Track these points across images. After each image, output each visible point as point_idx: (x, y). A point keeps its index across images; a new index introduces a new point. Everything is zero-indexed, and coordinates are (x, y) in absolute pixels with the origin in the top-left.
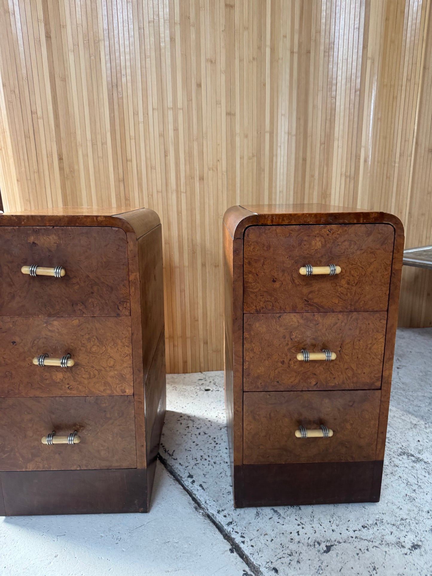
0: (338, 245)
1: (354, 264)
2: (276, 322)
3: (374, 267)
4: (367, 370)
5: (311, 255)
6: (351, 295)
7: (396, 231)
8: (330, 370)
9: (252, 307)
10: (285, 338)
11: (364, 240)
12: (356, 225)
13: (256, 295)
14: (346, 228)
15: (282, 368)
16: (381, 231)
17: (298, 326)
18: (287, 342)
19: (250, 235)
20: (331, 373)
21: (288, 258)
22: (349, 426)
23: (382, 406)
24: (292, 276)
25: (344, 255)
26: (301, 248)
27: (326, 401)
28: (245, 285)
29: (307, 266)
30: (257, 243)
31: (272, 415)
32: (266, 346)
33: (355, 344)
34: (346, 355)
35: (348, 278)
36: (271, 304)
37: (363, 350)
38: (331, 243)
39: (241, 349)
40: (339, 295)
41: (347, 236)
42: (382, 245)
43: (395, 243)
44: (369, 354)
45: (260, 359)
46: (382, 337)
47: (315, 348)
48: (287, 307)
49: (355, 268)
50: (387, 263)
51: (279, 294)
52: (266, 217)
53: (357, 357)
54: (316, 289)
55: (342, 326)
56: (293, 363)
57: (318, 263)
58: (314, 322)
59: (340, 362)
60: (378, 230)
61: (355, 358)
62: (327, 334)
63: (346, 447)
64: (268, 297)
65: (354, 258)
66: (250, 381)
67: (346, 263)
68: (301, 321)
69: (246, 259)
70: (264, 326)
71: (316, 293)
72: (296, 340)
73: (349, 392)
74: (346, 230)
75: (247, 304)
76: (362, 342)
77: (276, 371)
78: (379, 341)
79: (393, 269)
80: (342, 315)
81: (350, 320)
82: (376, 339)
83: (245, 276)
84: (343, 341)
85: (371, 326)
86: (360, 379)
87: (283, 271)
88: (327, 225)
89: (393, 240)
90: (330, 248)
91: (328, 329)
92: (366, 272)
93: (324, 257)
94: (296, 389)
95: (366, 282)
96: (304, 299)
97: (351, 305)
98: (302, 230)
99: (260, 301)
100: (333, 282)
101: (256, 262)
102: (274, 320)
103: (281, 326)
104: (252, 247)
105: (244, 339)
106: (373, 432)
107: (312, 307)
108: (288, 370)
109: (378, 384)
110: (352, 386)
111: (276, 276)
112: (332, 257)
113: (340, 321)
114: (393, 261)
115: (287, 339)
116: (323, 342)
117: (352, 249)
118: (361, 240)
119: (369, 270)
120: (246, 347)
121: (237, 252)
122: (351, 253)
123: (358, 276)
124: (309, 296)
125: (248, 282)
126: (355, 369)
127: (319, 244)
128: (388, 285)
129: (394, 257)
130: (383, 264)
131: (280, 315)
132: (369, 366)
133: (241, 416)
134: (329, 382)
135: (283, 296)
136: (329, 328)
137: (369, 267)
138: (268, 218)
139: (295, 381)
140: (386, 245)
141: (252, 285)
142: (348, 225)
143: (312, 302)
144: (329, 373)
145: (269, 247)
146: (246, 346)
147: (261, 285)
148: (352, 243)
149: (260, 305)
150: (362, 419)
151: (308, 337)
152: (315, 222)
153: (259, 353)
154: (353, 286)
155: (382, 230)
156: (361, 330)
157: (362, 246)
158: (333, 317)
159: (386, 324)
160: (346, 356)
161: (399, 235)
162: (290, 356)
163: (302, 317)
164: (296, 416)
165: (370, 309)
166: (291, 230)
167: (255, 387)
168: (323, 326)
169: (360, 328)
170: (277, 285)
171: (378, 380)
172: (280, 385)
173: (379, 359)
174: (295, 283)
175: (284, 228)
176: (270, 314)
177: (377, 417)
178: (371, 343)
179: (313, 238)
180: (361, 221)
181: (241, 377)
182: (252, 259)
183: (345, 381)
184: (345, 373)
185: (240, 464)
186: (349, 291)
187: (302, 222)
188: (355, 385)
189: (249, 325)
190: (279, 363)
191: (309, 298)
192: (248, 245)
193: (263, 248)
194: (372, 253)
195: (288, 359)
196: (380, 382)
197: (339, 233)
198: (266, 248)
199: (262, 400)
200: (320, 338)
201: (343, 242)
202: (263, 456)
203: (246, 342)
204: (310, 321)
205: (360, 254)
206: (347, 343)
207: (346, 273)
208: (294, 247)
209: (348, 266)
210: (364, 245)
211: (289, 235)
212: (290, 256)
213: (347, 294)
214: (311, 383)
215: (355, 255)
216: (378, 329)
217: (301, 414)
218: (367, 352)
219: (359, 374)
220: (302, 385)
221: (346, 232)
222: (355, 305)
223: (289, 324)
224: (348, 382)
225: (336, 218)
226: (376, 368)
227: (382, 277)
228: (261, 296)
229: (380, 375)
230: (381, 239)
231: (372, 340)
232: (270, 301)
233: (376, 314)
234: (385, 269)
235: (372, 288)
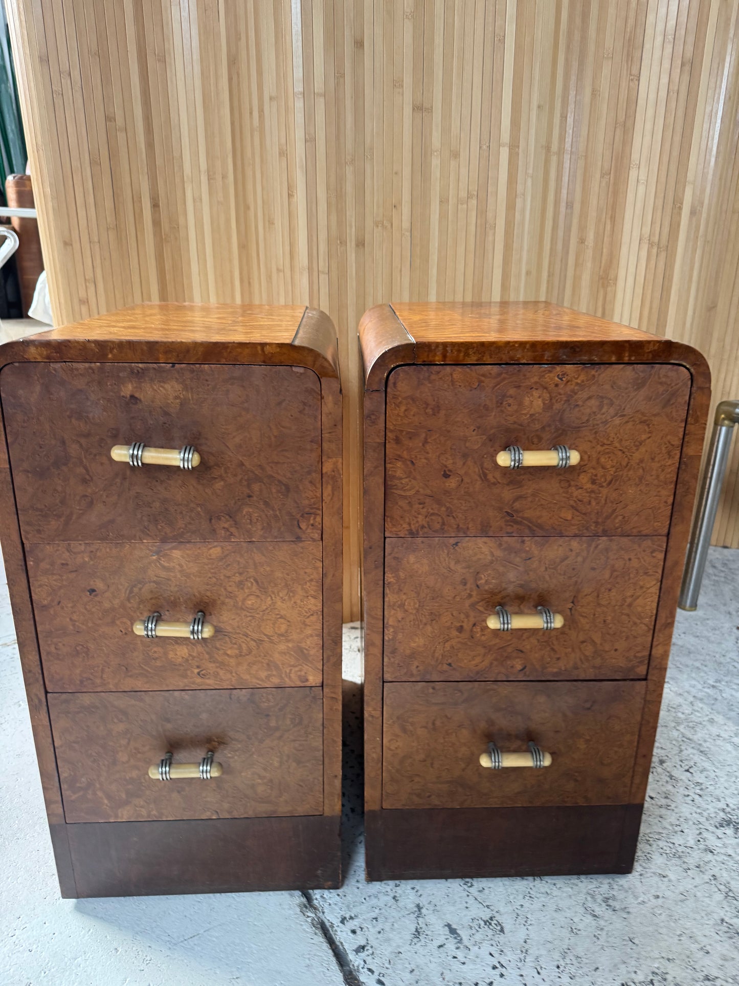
0: (577, 405)
1: (607, 445)
2: (448, 554)
3: (647, 451)
4: (621, 645)
6: (598, 503)
7: (695, 378)
8: (550, 643)
9: (402, 525)
10: (465, 584)
11: (629, 396)
12: (615, 366)
13: (410, 502)
14: (593, 372)
15: (459, 639)
16: (664, 380)
17: (492, 562)
18: (468, 592)
19: (399, 384)
20: (553, 649)
21: (474, 430)
22: (582, 745)
23: (646, 710)
24: (482, 465)
25: (586, 426)
26: (502, 411)
27: (542, 699)
28: (389, 483)
29: (512, 448)
30: (413, 400)
31: (438, 723)
32: (428, 598)
33: (601, 595)
34: (582, 616)
35: (593, 471)
36: (440, 520)
37: (617, 607)
38: (563, 402)
39: (380, 604)
40: (574, 504)
41: (594, 388)
42: (664, 407)
43: (692, 403)
44: (628, 615)
45: (417, 622)
46: (654, 585)
47: (522, 603)
48: (470, 526)
49: (608, 453)
50: (673, 443)
51: (456, 501)
52: (433, 348)
53: (605, 621)
54: (529, 491)
55: (576, 562)
56: (479, 630)
57: (535, 440)
58: (524, 555)
59: (570, 629)
60: (659, 378)
61: (600, 623)
62: (547, 578)
63: (576, 780)
64: (435, 506)
65: (608, 431)
66: (396, 662)
67: (590, 443)
68: (498, 553)
69: (391, 431)
70: (425, 561)
71: (530, 499)
72: (486, 588)
73: (585, 684)
74: (594, 376)
75: (392, 518)
76: (614, 594)
77: (446, 645)
78: (649, 591)
79: (684, 455)
80: (578, 543)
81: (593, 552)
82: (641, 587)
83: (388, 466)
84: (578, 591)
85: (635, 563)
86: (608, 661)
87: (465, 456)
88: (555, 366)
89: (687, 398)
90: (559, 411)
91: (550, 568)
92: (629, 458)
93: (547, 429)
94: (486, 678)
95: (629, 479)
96: (504, 511)
97: (597, 523)
98: (504, 375)
99: (419, 514)
100: (563, 479)
101: (410, 438)
102: (446, 551)
103: (457, 562)
104: (403, 408)
105: (386, 586)
106: (627, 755)
107: (518, 526)
108: (469, 643)
109: (642, 670)
110: (591, 674)
111: (450, 467)
112: (564, 430)
113: (574, 553)
114: (686, 440)
115: (468, 586)
116: (538, 593)
117: (604, 414)
118: (623, 396)
119: (637, 456)
120: (389, 601)
121: (373, 417)
122: (602, 423)
123: (613, 467)
124: (515, 505)
125: (394, 477)
126: (598, 641)
127: (538, 404)
128: (673, 486)
129: (687, 432)
130: (666, 444)
131: (456, 541)
132: (627, 637)
133: (379, 727)
134: (548, 665)
135: (464, 505)
136: (551, 566)
137: (637, 450)
138: (435, 350)
139: (483, 663)
140: (674, 406)
141: (402, 483)
142: (597, 366)
143: (521, 517)
144: (548, 649)
145: (437, 409)
146: (390, 598)
147: (421, 484)
148: (606, 401)
149: (417, 522)
150: (608, 732)
151: (510, 582)
152: (531, 360)
153: (414, 612)
154: (602, 487)
155: (666, 376)
156: (613, 570)
157: (624, 409)
158: (561, 546)
159: (663, 561)
160: (582, 619)
161: (701, 389)
162: (475, 617)
163: (500, 545)
164: (483, 725)
165: (635, 532)
166: (483, 375)
167: (405, 674)
168: (540, 562)
169: (613, 566)
170: (452, 483)
171: (641, 662)
172: (454, 669)
173: (644, 624)
174: (487, 480)
175: (468, 370)
176: (437, 539)
177: (637, 729)
178: (633, 596)
179: (527, 392)
180: (626, 359)
181: (380, 656)
182: (402, 431)
183: (579, 663)
184: (580, 649)
185: (376, 807)
186: (593, 495)
187: (505, 358)
188: (597, 672)
189: (395, 558)
190: (452, 630)
191: (515, 508)
192: (394, 403)
193: (425, 411)
194: (644, 422)
195: (471, 623)
196: (645, 667)
197: (579, 382)
198: (430, 410)
199: (418, 697)
200: (533, 585)
201: (586, 400)
202: (419, 795)
203: (390, 590)
204: (515, 552)
205: (621, 424)
206: (586, 595)
207: (589, 460)
208: (487, 409)
209: (594, 447)
210: (628, 406)
211: (478, 385)
212: (479, 428)
213: (590, 501)
214: (512, 667)
215: (609, 427)
216: (648, 569)
217: (491, 722)
218: (623, 612)
219: (607, 652)
220: (496, 671)
221: (594, 379)
222: (605, 522)
223: (474, 559)
224: (584, 666)
225: (575, 351)
226: (639, 640)
227: (660, 470)
228: (420, 504)
229: (646, 653)
230: (662, 394)
231: (635, 590)
232: (437, 515)
233: (644, 540)
234: (669, 454)
235: (640, 490)
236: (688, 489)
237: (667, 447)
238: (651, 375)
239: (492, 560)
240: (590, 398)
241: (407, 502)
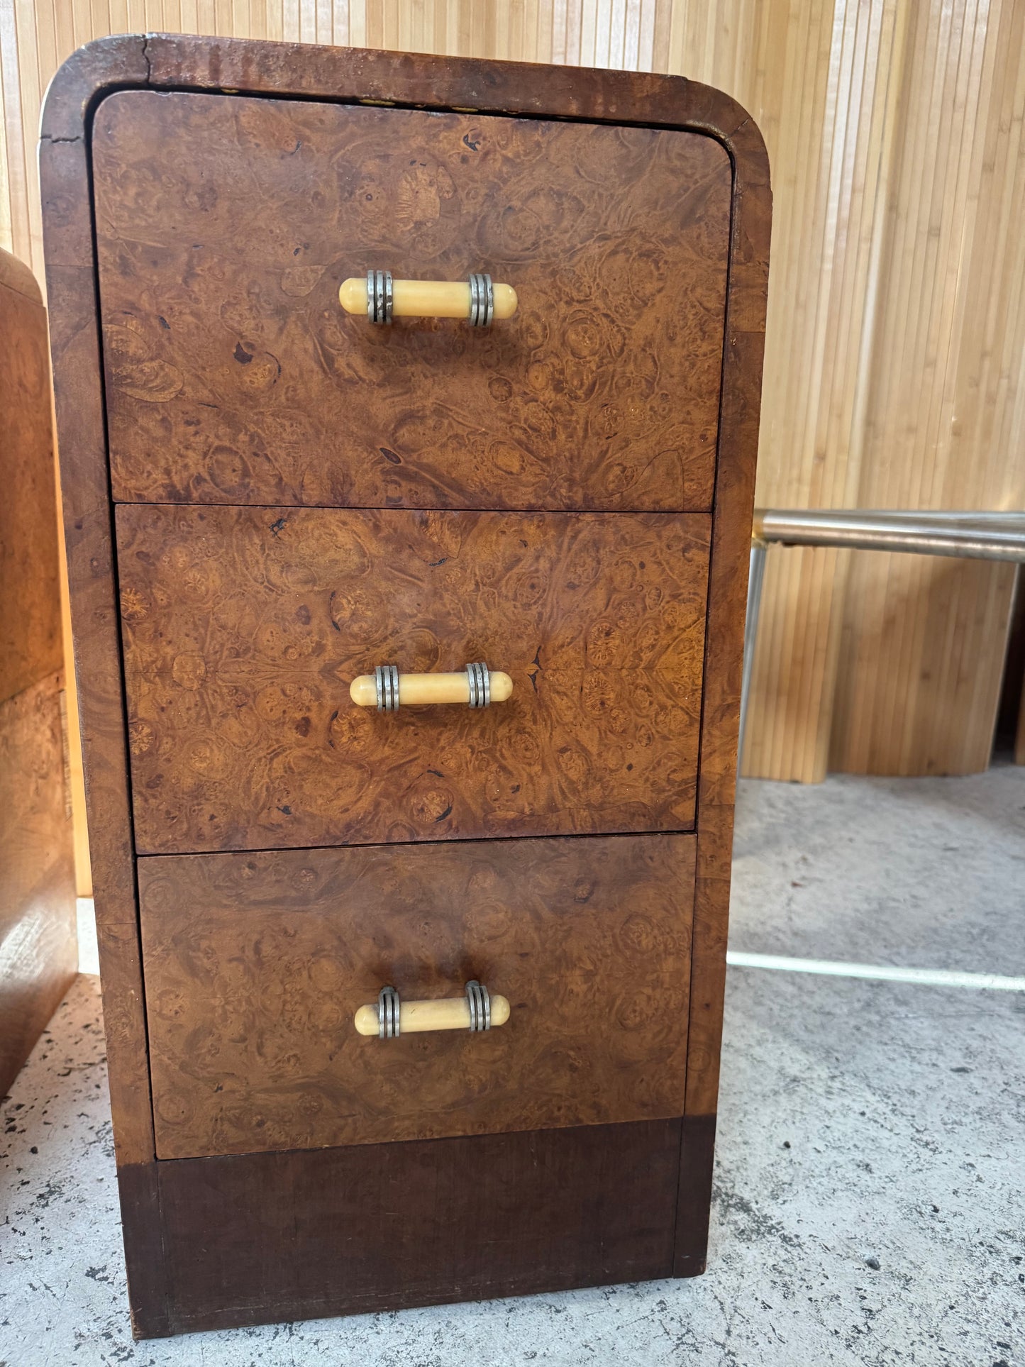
0: (510, 208)
1: (579, 302)
2: (263, 546)
3: (658, 321)
4: (639, 755)
5: (397, 246)
6: (570, 436)
7: (738, 164)
8: (498, 755)
9: (149, 474)
10: (308, 620)
11: (612, 195)
12: (577, 126)
13: (164, 420)
14: (537, 137)
16: (677, 163)
17: (362, 568)
18: (316, 638)
19: (119, 132)
20: (503, 768)
21: (297, 250)
22: (577, 983)
23: (701, 900)
24: (321, 333)
25: (534, 257)
26: (355, 211)
27: (487, 881)
28: (111, 369)
30: (153, 170)
31: (267, 949)
32: (226, 653)
33: (591, 646)
34: (558, 692)
35: (556, 361)
36: (237, 463)
37: (624, 672)
38: (480, 199)
39: (111, 666)
40: (523, 437)
41: (541, 171)
42: (684, 224)
43: (736, 217)
44: (649, 690)
45: (204, 712)
46: (695, 622)
48: (306, 481)
49: (582, 321)
50: (707, 304)
51: (269, 420)
52: (188, 50)
53: (603, 703)
54: (429, 402)
55: (537, 571)
56: (345, 727)
58: (428, 553)
59: (535, 722)
60: (669, 160)
61: (593, 707)
62: (480, 603)
63: (573, 1068)
64: (222, 430)
66: (164, 807)
67: (546, 293)
68: (374, 547)
69: (109, 243)
70: (212, 564)
71: (431, 422)
72: (355, 628)
73: (573, 843)
74: (538, 144)
75: (127, 457)
76: (617, 642)
77: (275, 765)
78: (684, 636)
79: (730, 331)
80: (538, 527)
81: (569, 550)
82: (670, 628)
83: (106, 327)
84: (546, 637)
85: (653, 574)
86: (615, 792)
87: (281, 312)
88: (458, 116)
89: (727, 207)
90: (475, 221)
91: (484, 585)
92: (623, 335)
93: (454, 258)
94: (366, 837)
95: (629, 382)
96: (379, 447)
97: (571, 482)
98: (351, 127)
99: (187, 448)
100: (495, 376)
101: (155, 263)
102: (257, 540)
103: (286, 567)
104: (133, 191)
105: (123, 621)
106: (672, 1006)
107: (413, 486)
108: (328, 760)
109: (685, 810)
111: (251, 336)
113: (531, 551)
114: (732, 298)
115: (315, 624)
117: (566, 232)
118: (600, 195)
119: (639, 331)
120: (135, 662)
121: (62, 205)
122: (565, 251)
123: (593, 353)
124: (399, 434)
125: (121, 357)
126: (594, 750)
127: (429, 200)
128: (714, 401)
129: (732, 282)
130: (695, 306)
131: (278, 516)
132: (649, 738)
133: (133, 964)
134: (496, 805)
135: (289, 430)
136: (486, 580)
137: (639, 316)
138: (192, 53)
139: (360, 804)
140: (702, 225)
141: (142, 371)
142: (543, 124)
143: (413, 463)
144: (494, 767)
146: (137, 651)
147: (187, 376)
148: (566, 205)
149: (186, 466)
150: (628, 953)
151: (405, 616)
152: (407, 97)
153: (195, 687)
154: (576, 398)
155: (681, 157)
156: (612, 591)
157: (606, 224)
158: (504, 532)
159: (707, 568)
160: (557, 699)
161: (752, 186)
162: (334, 698)
163: (377, 528)
164: (366, 949)
165: (648, 503)
166: (306, 124)
167: (186, 834)
168: (463, 569)
169: (611, 580)
170: (257, 376)
171: (682, 794)
172: (297, 821)
173: (682, 708)
174: (338, 373)
175: (272, 110)
176: (234, 510)
177: (686, 945)
178: (653, 646)
179: (404, 170)
180: (599, 112)
181: (122, 792)
182: (133, 246)
183: (559, 798)
184: (559, 768)
185: (142, 1157)
186: (559, 417)
187: (351, 89)
188: (596, 816)
189: (143, 556)
190: (286, 728)
191: (400, 442)
192: (110, 175)
193: (183, 198)
194: (648, 256)
195: (327, 713)
196: (692, 803)
197: (510, 155)
198: (195, 198)
199: (217, 887)
200: (454, 623)
201: (528, 198)
202: (237, 1123)
203: (134, 633)
204: (410, 547)
205: (601, 255)
206: (562, 646)
207: (545, 336)
208: (321, 205)
209: (552, 306)
210: (613, 218)
211: (298, 146)
212: (306, 246)
213: (554, 431)
214: (422, 810)
215: (580, 261)
216: (678, 587)
217: (386, 942)
218: (639, 681)
219: (612, 771)
220: (388, 822)
221: (540, 151)
222: (587, 480)
223: (322, 560)
224: (568, 805)
225: (493, 82)
226: (674, 745)
227: (687, 364)
228: (188, 423)
229: (690, 773)
230: (679, 196)
231: (657, 633)
232: (229, 450)
233: (668, 523)
234: (701, 330)
235: (652, 408)
236: (744, 407)
237: (696, 314)
238: (652, 151)
239: (363, 564)
240: (535, 193)
241: (159, 417)
